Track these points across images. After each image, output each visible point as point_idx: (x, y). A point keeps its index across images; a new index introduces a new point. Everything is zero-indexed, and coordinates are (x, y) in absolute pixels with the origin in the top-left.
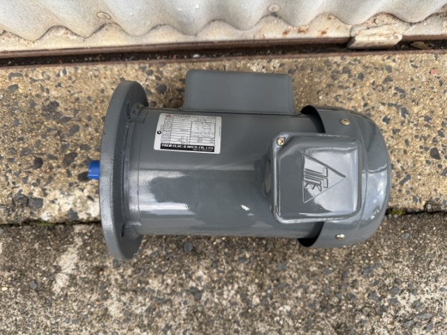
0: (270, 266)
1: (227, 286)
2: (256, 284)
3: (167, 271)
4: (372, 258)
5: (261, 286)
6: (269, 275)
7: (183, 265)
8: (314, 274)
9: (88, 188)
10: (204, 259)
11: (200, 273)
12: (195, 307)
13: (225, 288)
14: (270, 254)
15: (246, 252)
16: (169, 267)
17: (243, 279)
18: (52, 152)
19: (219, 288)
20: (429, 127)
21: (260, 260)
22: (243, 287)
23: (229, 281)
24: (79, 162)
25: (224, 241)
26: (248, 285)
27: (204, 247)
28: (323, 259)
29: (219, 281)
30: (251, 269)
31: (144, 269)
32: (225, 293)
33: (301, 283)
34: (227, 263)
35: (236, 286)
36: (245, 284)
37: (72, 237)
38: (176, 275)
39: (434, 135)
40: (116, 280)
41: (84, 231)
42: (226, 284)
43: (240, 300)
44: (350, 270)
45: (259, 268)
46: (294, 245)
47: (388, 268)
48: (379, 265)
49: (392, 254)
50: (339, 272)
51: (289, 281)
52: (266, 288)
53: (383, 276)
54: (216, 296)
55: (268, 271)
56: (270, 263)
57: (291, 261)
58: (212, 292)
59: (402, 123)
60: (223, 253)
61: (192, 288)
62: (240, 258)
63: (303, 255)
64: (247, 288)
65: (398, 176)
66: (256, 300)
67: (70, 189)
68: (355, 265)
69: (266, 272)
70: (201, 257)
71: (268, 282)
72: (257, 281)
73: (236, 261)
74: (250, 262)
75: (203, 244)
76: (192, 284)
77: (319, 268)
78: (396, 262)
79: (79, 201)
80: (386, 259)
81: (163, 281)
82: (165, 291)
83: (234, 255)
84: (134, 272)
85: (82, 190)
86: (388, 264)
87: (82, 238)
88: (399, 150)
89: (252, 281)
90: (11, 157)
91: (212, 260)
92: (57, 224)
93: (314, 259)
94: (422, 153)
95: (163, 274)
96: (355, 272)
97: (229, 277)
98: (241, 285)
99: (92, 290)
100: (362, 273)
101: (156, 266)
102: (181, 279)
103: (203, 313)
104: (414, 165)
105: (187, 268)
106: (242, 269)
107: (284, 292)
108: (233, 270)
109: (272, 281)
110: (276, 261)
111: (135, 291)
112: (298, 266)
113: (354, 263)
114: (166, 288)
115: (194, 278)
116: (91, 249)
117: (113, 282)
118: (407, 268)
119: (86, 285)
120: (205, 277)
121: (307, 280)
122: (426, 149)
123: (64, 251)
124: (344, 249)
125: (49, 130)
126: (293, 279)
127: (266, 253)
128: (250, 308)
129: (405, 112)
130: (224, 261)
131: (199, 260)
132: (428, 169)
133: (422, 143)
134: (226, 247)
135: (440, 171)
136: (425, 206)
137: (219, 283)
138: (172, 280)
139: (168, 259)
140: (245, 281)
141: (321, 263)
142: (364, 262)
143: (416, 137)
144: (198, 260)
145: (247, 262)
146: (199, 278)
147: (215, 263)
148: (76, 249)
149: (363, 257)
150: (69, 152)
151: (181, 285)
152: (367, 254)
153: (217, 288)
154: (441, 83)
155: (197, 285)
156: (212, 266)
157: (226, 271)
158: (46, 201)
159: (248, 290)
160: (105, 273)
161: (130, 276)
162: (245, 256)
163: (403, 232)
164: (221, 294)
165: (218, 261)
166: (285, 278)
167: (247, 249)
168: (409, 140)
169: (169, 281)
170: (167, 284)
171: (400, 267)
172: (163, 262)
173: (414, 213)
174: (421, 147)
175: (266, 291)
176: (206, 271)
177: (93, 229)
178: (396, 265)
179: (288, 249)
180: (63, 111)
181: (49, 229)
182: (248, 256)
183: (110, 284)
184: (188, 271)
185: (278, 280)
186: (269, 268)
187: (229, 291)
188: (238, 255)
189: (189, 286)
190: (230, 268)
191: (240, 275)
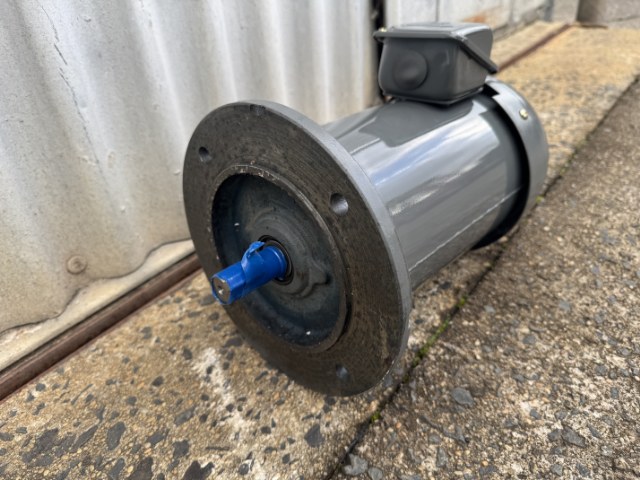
0: (557, 316)
1: (570, 383)
2: (583, 345)
3: (491, 457)
4: (591, 232)
5: (588, 341)
6: (573, 323)
7: (493, 423)
8: (593, 283)
10: (499, 385)
11: (526, 408)
12: (598, 457)
13: (574, 387)
14: (537, 307)
15: (518, 329)
16: (485, 449)
17: (566, 355)
19: (571, 395)
21: (542, 321)
22: (582, 363)
23: (562, 375)
24: (164, 465)
25: (482, 345)
26: (581, 355)
27: (476, 374)
29: (556, 389)
30: (553, 338)
32: (585, 392)
33: (603, 299)
34: (524, 360)
35: (577, 371)
36: (578, 357)
38: (509, 448)
42: (566, 382)
43: (610, 381)
44: (601, 252)
45: (555, 328)
46: (535, 281)
47: (612, 226)
48: (604, 230)
49: (593, 218)
50: (601, 262)
51: (594, 309)
52: (596, 338)
53: (622, 232)
54: (586, 409)
55: (565, 321)
56: (553, 314)
57: (560, 294)
58: (574, 412)
60: (503, 356)
61: (551, 438)
62: (525, 342)
63: (557, 280)
64: (587, 359)
66: (618, 361)
68: (596, 246)
69: (566, 324)
70: (494, 387)
71: (586, 331)
72: (578, 341)
73: (528, 348)
74: (538, 332)
75: (470, 373)
76: (542, 432)
77: (585, 275)
78: (607, 219)
80: (598, 223)
83: (516, 345)
86: (606, 225)
89: (576, 347)
91: (507, 376)
93: (568, 274)
95: (493, 468)
96: (607, 250)
97: (554, 371)
98: (579, 365)
100: (611, 245)
101: (469, 471)
102: (521, 443)
103: (618, 453)
105: (503, 421)
106: (546, 348)
107: (613, 322)
108: (543, 361)
109: (586, 325)
110: (552, 307)
112: (573, 291)
113: (592, 246)
115: (529, 422)
118: (619, 215)
120: (536, 403)
121: (600, 291)
124: (565, 246)
125: (63, 475)
126: (593, 305)
127: (532, 310)
128: (632, 375)
130: (519, 362)
131: (496, 393)
134: (494, 348)
137: (561, 392)
138: (516, 460)
139: (467, 440)
140: (571, 355)
141: (577, 270)
142: (595, 239)
144: (496, 395)
145: (536, 337)
146: (534, 414)
149: (587, 237)
150: (131, 469)
151: (535, 452)
152: (583, 233)
153: (570, 399)
155: (549, 426)
156: (519, 382)
157: (540, 369)
159: (593, 361)
162: (524, 334)
164: (585, 401)
165: (514, 369)
166: (586, 311)
167: (513, 326)
171: (615, 218)
172: (468, 452)
173: (547, 191)
175: (603, 341)
176: (526, 396)
178: (610, 220)
179: (538, 288)
180: (73, 430)
182: (526, 330)
184: (509, 421)
185: (587, 319)
186: (561, 317)
187: (584, 385)
188: (518, 340)
189: (545, 438)
190: (537, 362)
191: (557, 356)
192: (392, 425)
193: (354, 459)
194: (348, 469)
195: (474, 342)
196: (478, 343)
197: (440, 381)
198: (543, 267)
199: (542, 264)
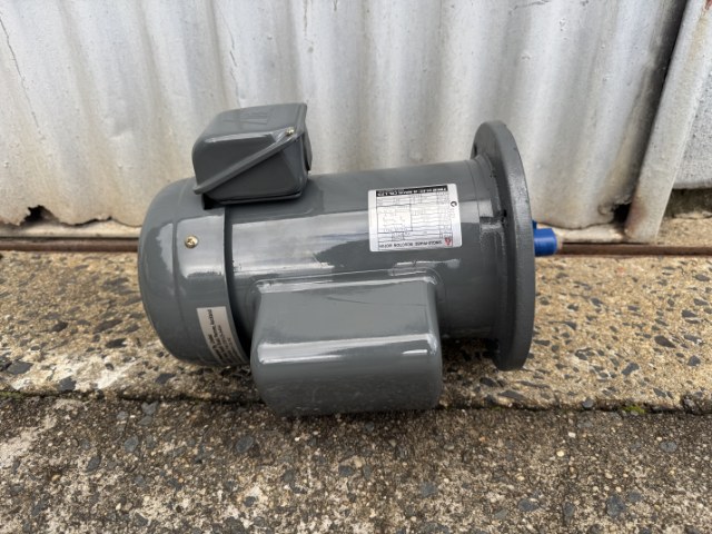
0: (403, 486)
1: (306, 521)
2: (371, 520)
3: (188, 482)
4: (616, 482)
5: (381, 524)
6: (401, 503)
7: (224, 474)
8: (497, 508)
9: (115, 354)
10: (271, 464)
11: (255, 491)
13: (303, 524)
14: (405, 464)
15: (356, 457)
16: (195, 476)
17: (344, 507)
18: (87, 318)
19: (289, 524)
20: (640, 316)
21: (384, 474)
22: (342, 525)
23: (312, 511)
24: (119, 329)
25: (315, 437)
26: (354, 522)
27: (275, 444)
28: (514, 481)
29: (290, 511)
30: (362, 490)
31: (144, 476)
33: (472, 524)
34: (315, 475)
35: (327, 523)
36: (348, 519)
37: (43, 416)
38: (203, 492)
39: (652, 324)
40: (78, 493)
41: (69, 408)
42: (306, 517)
44: (577, 503)
45: (379, 488)
46: (452, 452)
47: (658, 503)
48: (637, 497)
49: (656, 478)
50: (553, 508)
51: (445, 520)
52: (393, 530)
53: (654, 519)
55: (399, 495)
56: (404, 481)
57: (446, 480)
59: (598, 311)
60: (309, 457)
61: (231, 519)
62: (341, 468)
63: (472, 471)
64: (351, 528)
65: (616, 363)
67: (85, 355)
68: (583, 495)
69: (395, 498)
70: (266, 461)
71: (397, 519)
72: (373, 514)
73: (334, 473)
74: (363, 475)
75: (274, 440)
76: (232, 512)
77: (507, 496)
78: (673, 493)
79: (90, 368)
80: (647, 485)
81: (174, 500)
82: (167, 525)
83: (331, 462)
84: (122, 480)
85: (103, 357)
86: (654, 497)
87: (59, 419)
88: (605, 336)
89: (363, 514)
90: (25, 319)
91: (285, 467)
92: (31, 395)
93: (495, 479)
94: (641, 340)
95: (179, 487)
96: (589, 510)
97: (314, 503)
98: (338, 522)
99: (16, 511)
100: (605, 511)
101: (170, 472)
102: (215, 500)
104: (637, 353)
105: (231, 480)
106: (344, 487)
109: (408, 518)
110: (416, 478)
111: (103, 520)
112: (462, 490)
113: (580, 491)
114: (173, 516)
115: (239, 499)
116: (65, 435)
117: (68, 498)
118: (701, 506)
119: (10, 502)
120: (263, 499)
121: (484, 518)
122: (648, 336)
123: (12, 436)
124: (553, 462)
125: (99, 299)
126: (452, 516)
127: (396, 462)
129: (596, 302)
130: (309, 471)
131: (261, 465)
132: (662, 359)
133: (637, 330)
134: (317, 447)
135: (683, 360)
136: (682, 402)
137: (289, 516)
138: (193, 500)
139: (200, 462)
140: (347, 512)
141: (511, 487)
142: (603, 490)
143: (626, 324)
144: (257, 465)
145: (355, 476)
146: (250, 501)
147: (290, 476)
148: (35, 434)
149: (596, 480)
150: (112, 319)
151: (208, 512)
152: (603, 475)
153: (284, 524)
154: (635, 280)
155: (243, 515)
156: (282, 478)
157: (310, 492)
158: (38, 366)
160: (63, 479)
161: (109, 488)
162: (353, 464)
163: (660, 439)
165: (298, 470)
166: (435, 512)
167: (359, 453)
168: (616, 327)
169: (185, 503)
170: (179, 509)
171: (686, 503)
172: (187, 466)
173: (668, 411)
174: (638, 334)
176: (269, 489)
177: (87, 405)
178: (675, 498)
179: (440, 458)
181: (13, 401)
182: (358, 464)
183: (60, 501)
184: (233, 484)
185: (420, 515)
186: (402, 489)
188: (340, 462)
189: (226, 515)
190: (319, 486)
191: (338, 500)
192: (192, 413)
193: (154, 405)
194: (144, 406)
195: (314, 430)
196: (316, 433)
197: (253, 424)
198: (485, 453)
199: (490, 449)
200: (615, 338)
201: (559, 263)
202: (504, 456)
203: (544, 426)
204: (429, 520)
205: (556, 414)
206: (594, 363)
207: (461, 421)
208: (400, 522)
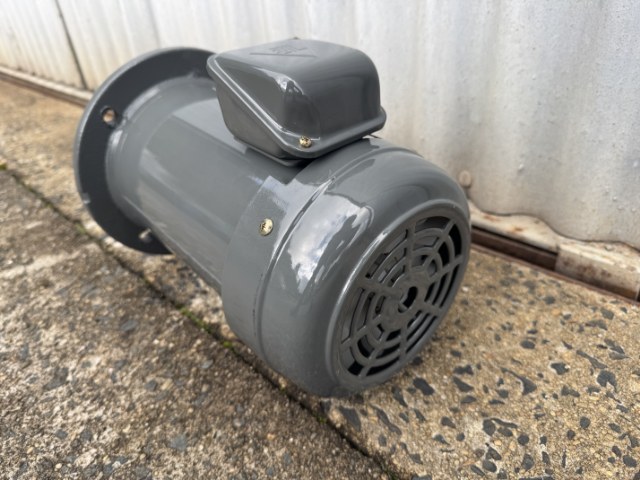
0: (168, 425)
1: (92, 402)
2: (121, 434)
3: (79, 330)
5: (122, 442)
6: (150, 438)
7: (98, 337)
10: (123, 348)
11: (97, 360)
12: (31, 394)
13: (87, 402)
14: (191, 410)
15: (169, 380)
16: (86, 328)
17: (119, 410)
19: (83, 396)
21: (168, 407)
22: (103, 422)
23: (103, 398)
25: (167, 348)
26: (111, 425)
27: (142, 337)
29: (95, 387)
30: (143, 407)
31: (69, 312)
32: (78, 409)
34: (134, 375)
35: (99, 413)
37: (78, 249)
38: (77, 341)
40: (38, 303)
41: (91, 251)
42: (96, 399)
43: (73, 438)
45: (152, 414)
46: (235, 429)
51: (159, 477)
52: (121, 453)
54: (65, 403)
55: (158, 430)
56: (174, 423)
57: (201, 447)
58: (71, 393)
59: (591, 390)
60: (146, 360)
61: (65, 369)
62: (152, 382)
63: (228, 456)
64: (105, 428)
66: (86, 459)
69: (152, 429)
70: (123, 344)
71: (134, 446)
72: (126, 430)
73: (145, 382)
74: (156, 397)
75: (145, 333)
76: (72, 365)
81: (61, 337)
82: (43, 349)
83: (153, 373)
84: (59, 308)
87: (81, 255)
88: (559, 424)
89: (122, 425)
91: (127, 356)
92: (87, 234)
94: (611, 460)
95: (72, 330)
97: (110, 393)
98: (104, 418)
99: (12, 296)
101: (79, 318)
102: (75, 350)
103: (24, 409)
104: (580, 472)
105: (96, 344)
106: (135, 396)
108: (126, 389)
109: (141, 452)
110: (184, 427)
111: (28, 326)
112: (199, 466)
114: (50, 347)
115: (84, 359)
116: (72, 266)
117: (33, 303)
119: (16, 289)
120: (93, 368)
123: (56, 254)
127: (188, 404)
128: (64, 463)
130: (135, 370)
131: (118, 344)
134: (159, 355)
137: (90, 390)
138: (67, 344)
139: (98, 321)
140: (116, 415)
143: (613, 427)
145: (152, 393)
146: (86, 365)
147: (123, 364)
148: (64, 258)
151: (63, 357)
153: (81, 393)
155: (73, 371)
156: (117, 362)
157: (119, 383)
159: (100, 433)
160: (43, 291)
161: (50, 309)
162: (162, 384)
164: (72, 406)
165: (131, 363)
166: (160, 465)
167: (175, 378)
168: (593, 423)
169: (63, 342)
170: (57, 344)
172: (90, 319)
174: (615, 450)
175: (113, 459)
176: (103, 364)
177: (99, 255)
179: (219, 426)
181: (77, 234)
182: (164, 387)
183: (28, 303)
184: (92, 347)
185: (149, 458)
186: (164, 428)
187: (84, 411)
188: (157, 376)
189: (67, 364)
190: (127, 384)
191: (123, 402)
193: (123, 270)
194: (119, 268)
195: (173, 342)
196: (171, 345)
197: (149, 314)
198: (258, 449)
199: (266, 451)
200: (571, 435)
201: (614, 308)
202: (270, 465)
203: (341, 469)
204: (151, 467)
205: (371, 466)
206: (496, 446)
207: (276, 408)
208: (133, 451)
